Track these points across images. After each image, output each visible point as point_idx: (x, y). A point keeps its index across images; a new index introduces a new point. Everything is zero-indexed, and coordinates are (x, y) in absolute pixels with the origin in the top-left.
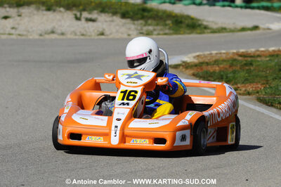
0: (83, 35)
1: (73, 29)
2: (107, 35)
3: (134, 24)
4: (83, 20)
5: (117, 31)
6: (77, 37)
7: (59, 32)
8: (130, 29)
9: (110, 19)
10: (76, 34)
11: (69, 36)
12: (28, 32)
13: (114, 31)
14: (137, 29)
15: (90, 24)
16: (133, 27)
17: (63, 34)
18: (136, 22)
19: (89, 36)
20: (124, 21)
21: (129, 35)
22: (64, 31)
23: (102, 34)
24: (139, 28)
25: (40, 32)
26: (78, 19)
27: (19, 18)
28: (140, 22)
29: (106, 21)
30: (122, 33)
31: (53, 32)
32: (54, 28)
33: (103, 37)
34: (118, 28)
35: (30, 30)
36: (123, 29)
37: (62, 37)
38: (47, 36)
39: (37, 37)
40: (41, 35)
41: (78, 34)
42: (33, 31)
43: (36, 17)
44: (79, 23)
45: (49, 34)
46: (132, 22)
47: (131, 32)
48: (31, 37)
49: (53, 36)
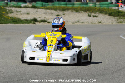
0: (92, 23)
1: (87, 21)
2: (103, 23)
3: (114, 18)
4: (92, 16)
5: (107, 21)
6: (89, 24)
7: (81, 21)
8: (112, 20)
9: (104, 16)
10: (89, 23)
11: (86, 24)
12: (68, 21)
13: (106, 21)
14: (116, 21)
15: (95, 18)
16: (114, 19)
17: (83, 23)
18: (115, 17)
19: (94, 23)
20: (110, 17)
21: (112, 23)
22: (83, 21)
23: (100, 23)
24: (117, 20)
25: (73, 22)
26: (90, 16)
27: (64, 16)
28: (117, 17)
29: (102, 17)
30: (109, 23)
31: (78, 22)
32: (79, 20)
33: (101, 24)
34: (107, 20)
35: (69, 21)
36: (110, 21)
37: (82, 24)
38: (76, 24)
39: (71, 24)
40: (73, 23)
41: (90, 22)
42: (70, 21)
43: (71, 15)
44: (90, 18)
45: (77, 22)
46: (114, 17)
47: (113, 22)
48: (69, 24)
49: (79, 24)
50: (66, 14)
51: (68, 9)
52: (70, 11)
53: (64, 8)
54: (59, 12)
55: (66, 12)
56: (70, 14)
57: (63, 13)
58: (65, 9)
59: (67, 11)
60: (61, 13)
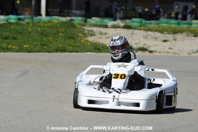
50: (177, 39)
51: (181, 32)
52: (184, 35)
53: (176, 29)
54: (167, 35)
55: (178, 36)
56: (185, 39)
57: (174, 37)
58: (176, 31)
59: (180, 34)
60: (170, 37)
